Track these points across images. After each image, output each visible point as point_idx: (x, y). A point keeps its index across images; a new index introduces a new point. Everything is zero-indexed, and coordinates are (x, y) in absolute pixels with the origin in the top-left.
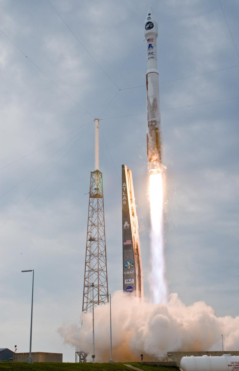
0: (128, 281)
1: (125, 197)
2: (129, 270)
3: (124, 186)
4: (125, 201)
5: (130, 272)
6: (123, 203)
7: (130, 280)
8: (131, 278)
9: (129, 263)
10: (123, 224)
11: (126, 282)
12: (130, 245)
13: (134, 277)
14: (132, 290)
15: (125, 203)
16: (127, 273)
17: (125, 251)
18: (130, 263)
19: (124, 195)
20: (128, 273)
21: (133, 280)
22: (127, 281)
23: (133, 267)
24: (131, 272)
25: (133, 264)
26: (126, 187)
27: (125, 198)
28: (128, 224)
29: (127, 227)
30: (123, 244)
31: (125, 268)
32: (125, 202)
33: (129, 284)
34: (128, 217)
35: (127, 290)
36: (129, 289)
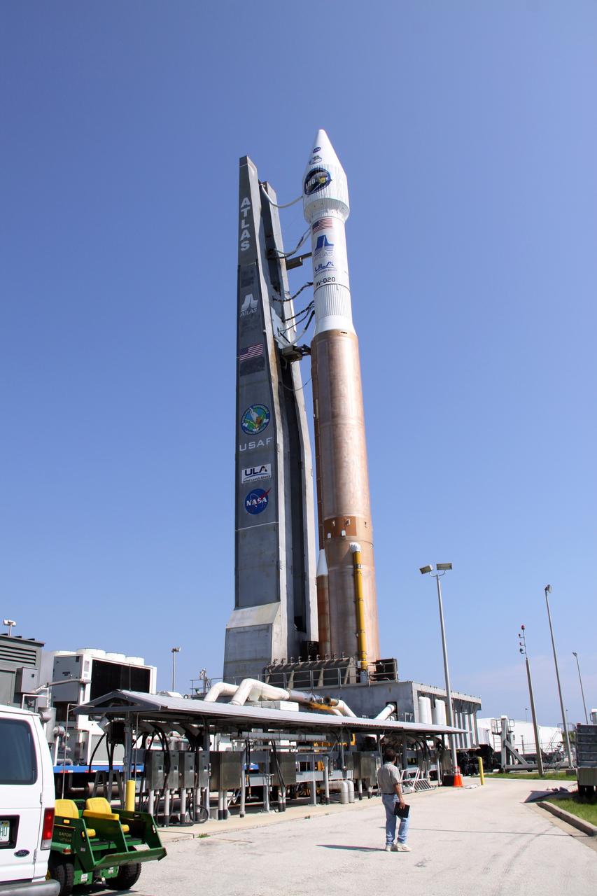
0: (253, 472)
1: (246, 231)
2: (255, 437)
3: (245, 207)
4: (248, 242)
5: (256, 444)
6: (240, 247)
7: (257, 469)
8: (262, 462)
9: (255, 416)
10: (240, 301)
11: (243, 477)
12: (261, 357)
13: (272, 457)
14: (265, 499)
15: (245, 247)
16: (248, 446)
17: (244, 379)
18: (260, 412)
19: (243, 226)
20: (252, 445)
21: (268, 467)
22: (249, 472)
23: (267, 424)
24: (261, 443)
25: (268, 416)
26: (251, 206)
27: (246, 234)
28: (255, 299)
29: (250, 308)
30: (238, 360)
31: (242, 433)
32: (246, 245)
33: (254, 482)
34: (255, 280)
35: (249, 503)
36: (253, 498)
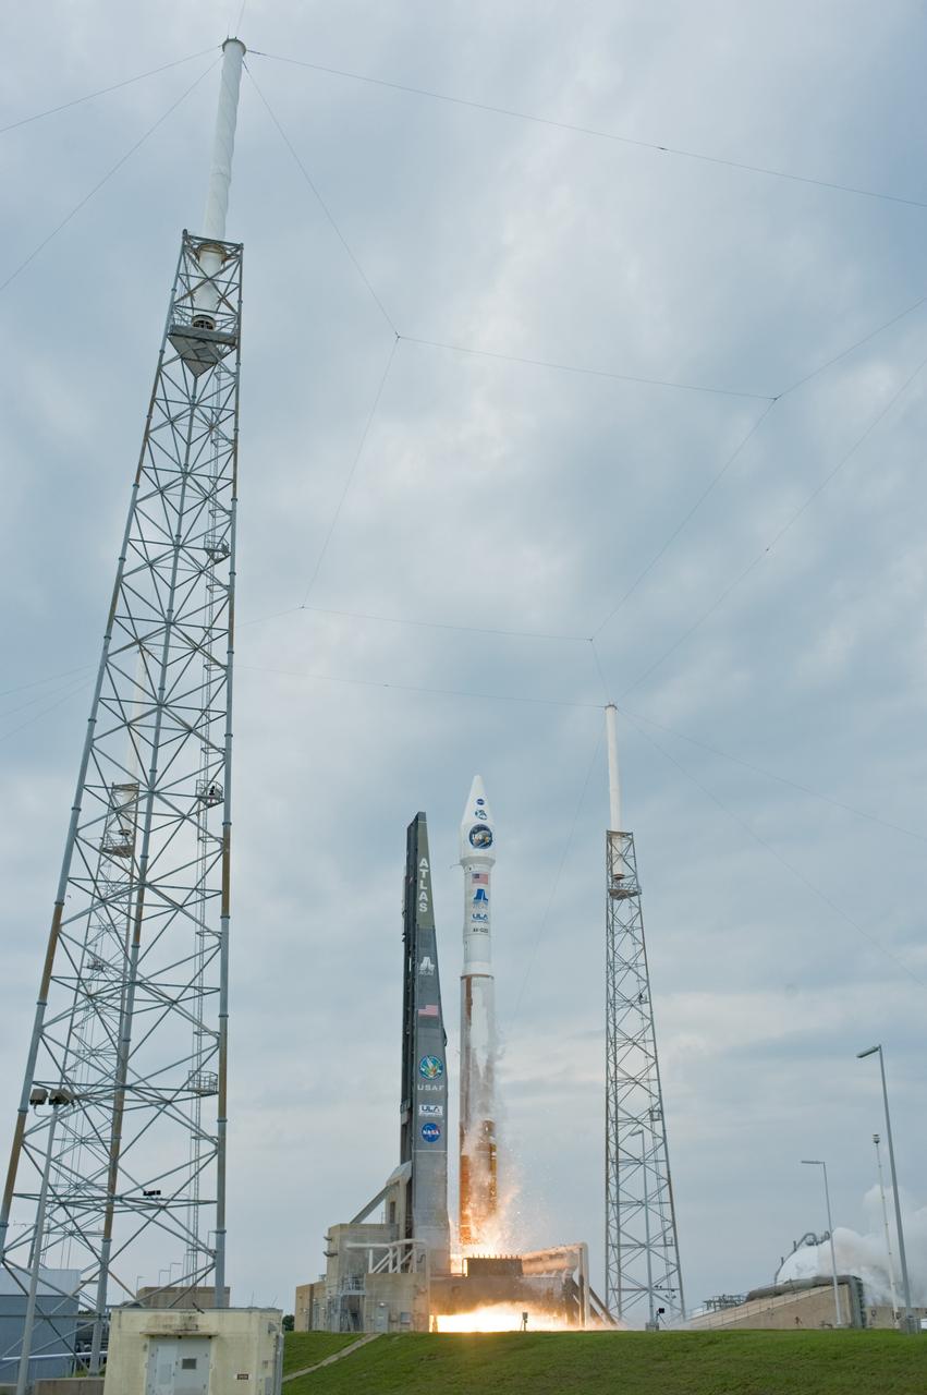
0: (428, 1109)
1: (423, 893)
2: (431, 1082)
3: (424, 867)
5: (431, 1087)
7: (432, 1108)
8: (436, 1103)
9: (431, 1065)
11: (421, 1112)
12: (435, 1017)
13: (443, 1100)
16: (425, 1089)
17: (422, 1030)
18: (434, 1062)
19: (422, 887)
20: (428, 1088)
21: (441, 1108)
22: (425, 1109)
23: (440, 1074)
24: (435, 1088)
25: (441, 1068)
26: (429, 868)
27: (424, 896)
28: (432, 963)
29: (427, 970)
31: (419, 1076)
32: (424, 908)
33: (430, 1117)
34: (433, 945)
35: (425, 1132)
36: (429, 1129)
